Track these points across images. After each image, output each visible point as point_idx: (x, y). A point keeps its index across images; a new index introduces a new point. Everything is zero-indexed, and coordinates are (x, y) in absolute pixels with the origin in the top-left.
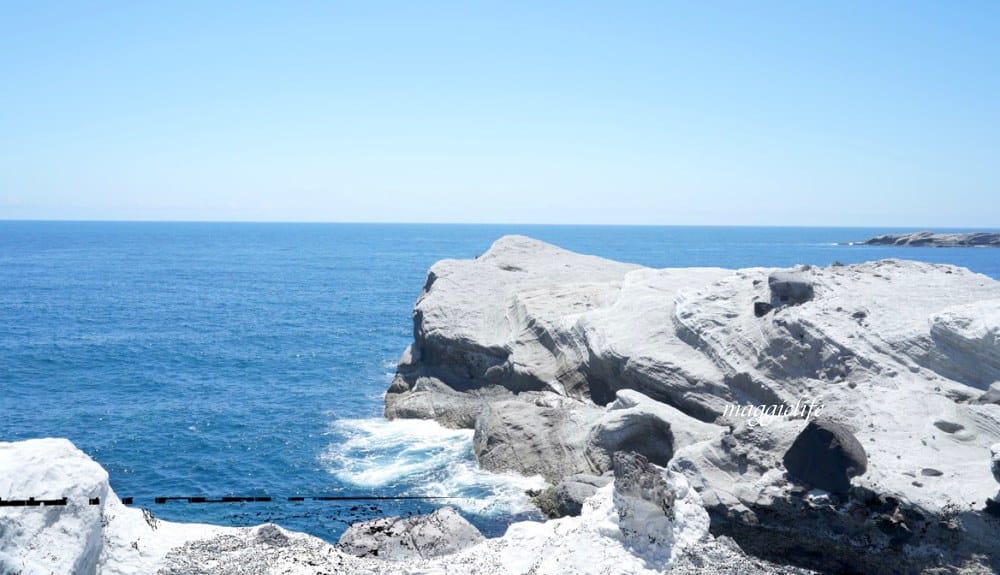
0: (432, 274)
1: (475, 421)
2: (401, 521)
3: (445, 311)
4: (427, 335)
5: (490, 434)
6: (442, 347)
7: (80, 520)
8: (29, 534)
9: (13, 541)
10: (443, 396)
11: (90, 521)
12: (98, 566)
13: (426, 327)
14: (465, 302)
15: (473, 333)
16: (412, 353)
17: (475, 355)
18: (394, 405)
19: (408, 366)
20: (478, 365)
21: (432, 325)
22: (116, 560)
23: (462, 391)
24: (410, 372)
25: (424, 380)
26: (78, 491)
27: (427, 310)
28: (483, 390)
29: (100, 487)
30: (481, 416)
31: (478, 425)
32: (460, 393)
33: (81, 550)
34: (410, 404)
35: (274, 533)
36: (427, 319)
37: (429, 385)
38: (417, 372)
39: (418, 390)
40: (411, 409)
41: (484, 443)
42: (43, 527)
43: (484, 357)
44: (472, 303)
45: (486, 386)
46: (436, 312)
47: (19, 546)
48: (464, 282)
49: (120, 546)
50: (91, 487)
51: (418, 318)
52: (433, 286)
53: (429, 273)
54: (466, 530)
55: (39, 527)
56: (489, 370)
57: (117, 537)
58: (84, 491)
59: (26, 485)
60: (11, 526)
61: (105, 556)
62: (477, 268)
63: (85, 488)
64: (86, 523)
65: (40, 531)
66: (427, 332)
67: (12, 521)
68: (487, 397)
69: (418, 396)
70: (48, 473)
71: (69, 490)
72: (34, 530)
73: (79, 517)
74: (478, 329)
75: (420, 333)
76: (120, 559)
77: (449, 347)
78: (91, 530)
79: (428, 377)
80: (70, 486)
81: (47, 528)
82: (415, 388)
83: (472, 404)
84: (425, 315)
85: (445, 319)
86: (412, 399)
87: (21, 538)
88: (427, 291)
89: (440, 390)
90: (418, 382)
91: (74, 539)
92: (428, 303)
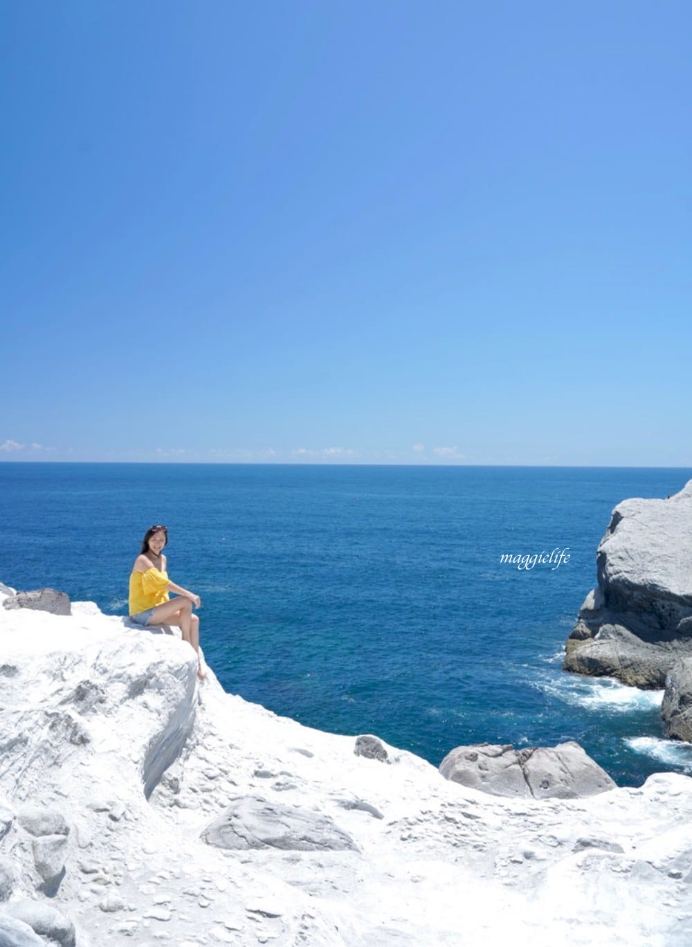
0: (617, 514)
1: (665, 677)
2: (513, 751)
3: (631, 553)
4: (611, 579)
5: (682, 693)
6: (628, 592)
7: (163, 698)
8: (110, 703)
9: (94, 706)
10: (630, 646)
11: (174, 700)
12: (184, 749)
13: (610, 570)
14: (654, 545)
15: (663, 578)
16: (594, 597)
17: (667, 603)
18: (575, 652)
19: (591, 611)
20: (670, 615)
21: (617, 568)
22: (206, 748)
23: (653, 643)
24: (593, 618)
25: (607, 627)
26: (164, 667)
27: (610, 551)
28: (675, 643)
29: (187, 666)
30: (672, 672)
31: (669, 682)
32: (650, 645)
33: (161, 729)
34: (592, 652)
35: (373, 746)
36: (612, 561)
37: (613, 633)
38: (601, 619)
39: (602, 637)
40: (593, 657)
41: (676, 702)
42: (126, 699)
43: (677, 606)
44: (661, 546)
45: (679, 639)
46: (621, 554)
47: (98, 713)
48: (655, 523)
49: (212, 734)
50: (177, 666)
51: (602, 559)
52: (618, 526)
53: (613, 512)
54: (592, 772)
55: (121, 697)
56: (684, 620)
57: (210, 724)
58: (170, 668)
59: (115, 654)
60: (93, 692)
61: (195, 741)
62: (668, 508)
63: (172, 665)
64: (169, 701)
65: (122, 702)
66: (611, 575)
67: (96, 687)
68: (679, 651)
69: (601, 644)
70: (137, 646)
71: (154, 665)
72: (117, 700)
73: (162, 694)
74: (669, 575)
75: (604, 576)
76: (209, 748)
77: (635, 593)
78: (174, 710)
79: (613, 624)
80: (156, 661)
81: (131, 700)
82: (598, 636)
83: (663, 657)
84: (609, 557)
85: (631, 563)
86: (594, 647)
87: (103, 705)
88: (612, 532)
89: (626, 640)
90: (601, 629)
91: (155, 715)
92: (611, 544)
